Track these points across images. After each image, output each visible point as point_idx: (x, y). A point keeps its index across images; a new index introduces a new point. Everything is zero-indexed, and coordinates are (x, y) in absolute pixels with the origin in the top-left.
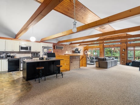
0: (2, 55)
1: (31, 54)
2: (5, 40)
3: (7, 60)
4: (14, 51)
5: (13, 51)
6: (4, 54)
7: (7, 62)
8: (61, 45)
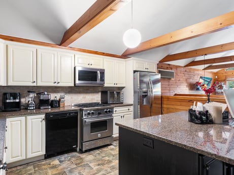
0: (24, 97)
1: (100, 94)
2: (34, 47)
3: (43, 116)
4: (59, 85)
5: (56, 85)
6: (32, 95)
7: (44, 122)
8: (167, 68)
